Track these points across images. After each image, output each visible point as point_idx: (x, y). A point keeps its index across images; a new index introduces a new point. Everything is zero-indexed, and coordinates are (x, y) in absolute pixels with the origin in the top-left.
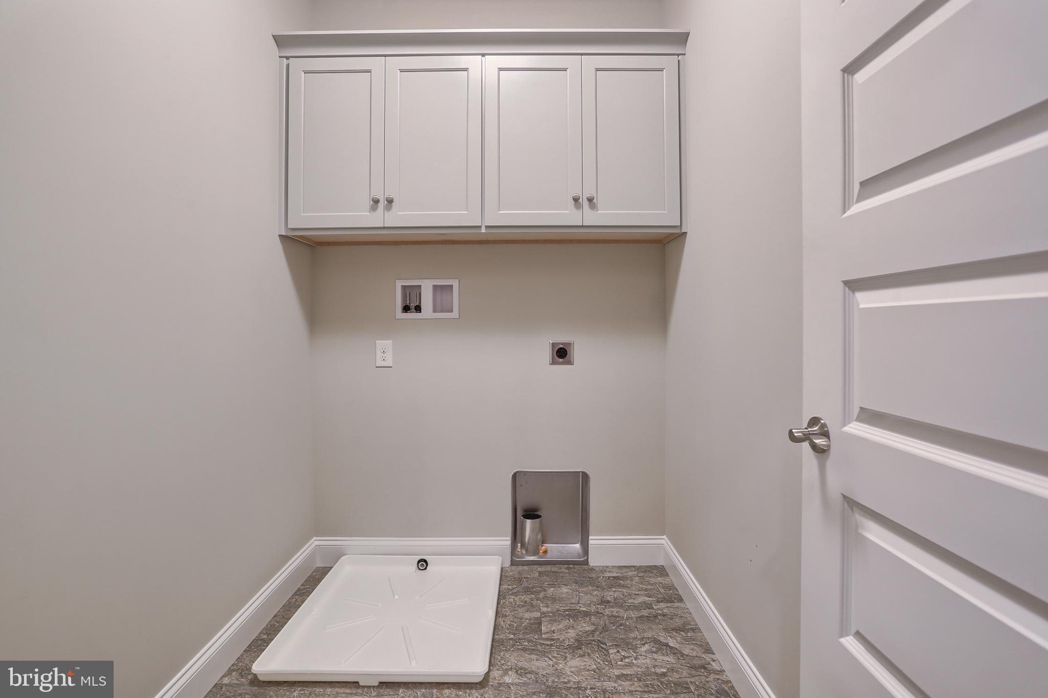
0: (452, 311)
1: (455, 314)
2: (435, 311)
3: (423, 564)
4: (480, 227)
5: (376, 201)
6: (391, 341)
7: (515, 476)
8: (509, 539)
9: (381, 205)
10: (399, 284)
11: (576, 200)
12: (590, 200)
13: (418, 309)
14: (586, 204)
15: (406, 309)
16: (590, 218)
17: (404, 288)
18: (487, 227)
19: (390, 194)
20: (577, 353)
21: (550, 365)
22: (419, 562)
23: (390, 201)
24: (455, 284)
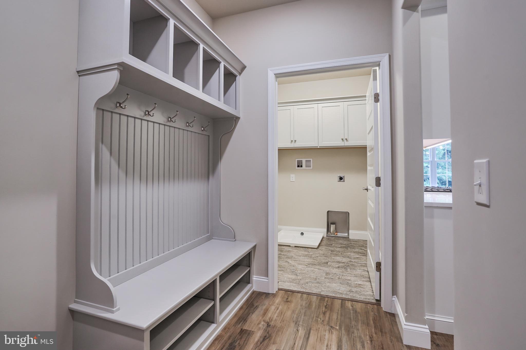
0: (311, 167)
1: (311, 168)
2: (306, 167)
3: (302, 234)
4: (318, 147)
5: (292, 141)
6: (294, 175)
7: (328, 212)
8: (326, 229)
9: (293, 142)
10: (297, 160)
11: (342, 139)
12: (346, 139)
13: (302, 166)
14: (345, 140)
15: (298, 166)
16: (347, 144)
17: (298, 161)
18: (319, 147)
19: (295, 139)
20: (346, 179)
21: (338, 182)
22: (301, 233)
23: (295, 141)
24: (311, 160)
